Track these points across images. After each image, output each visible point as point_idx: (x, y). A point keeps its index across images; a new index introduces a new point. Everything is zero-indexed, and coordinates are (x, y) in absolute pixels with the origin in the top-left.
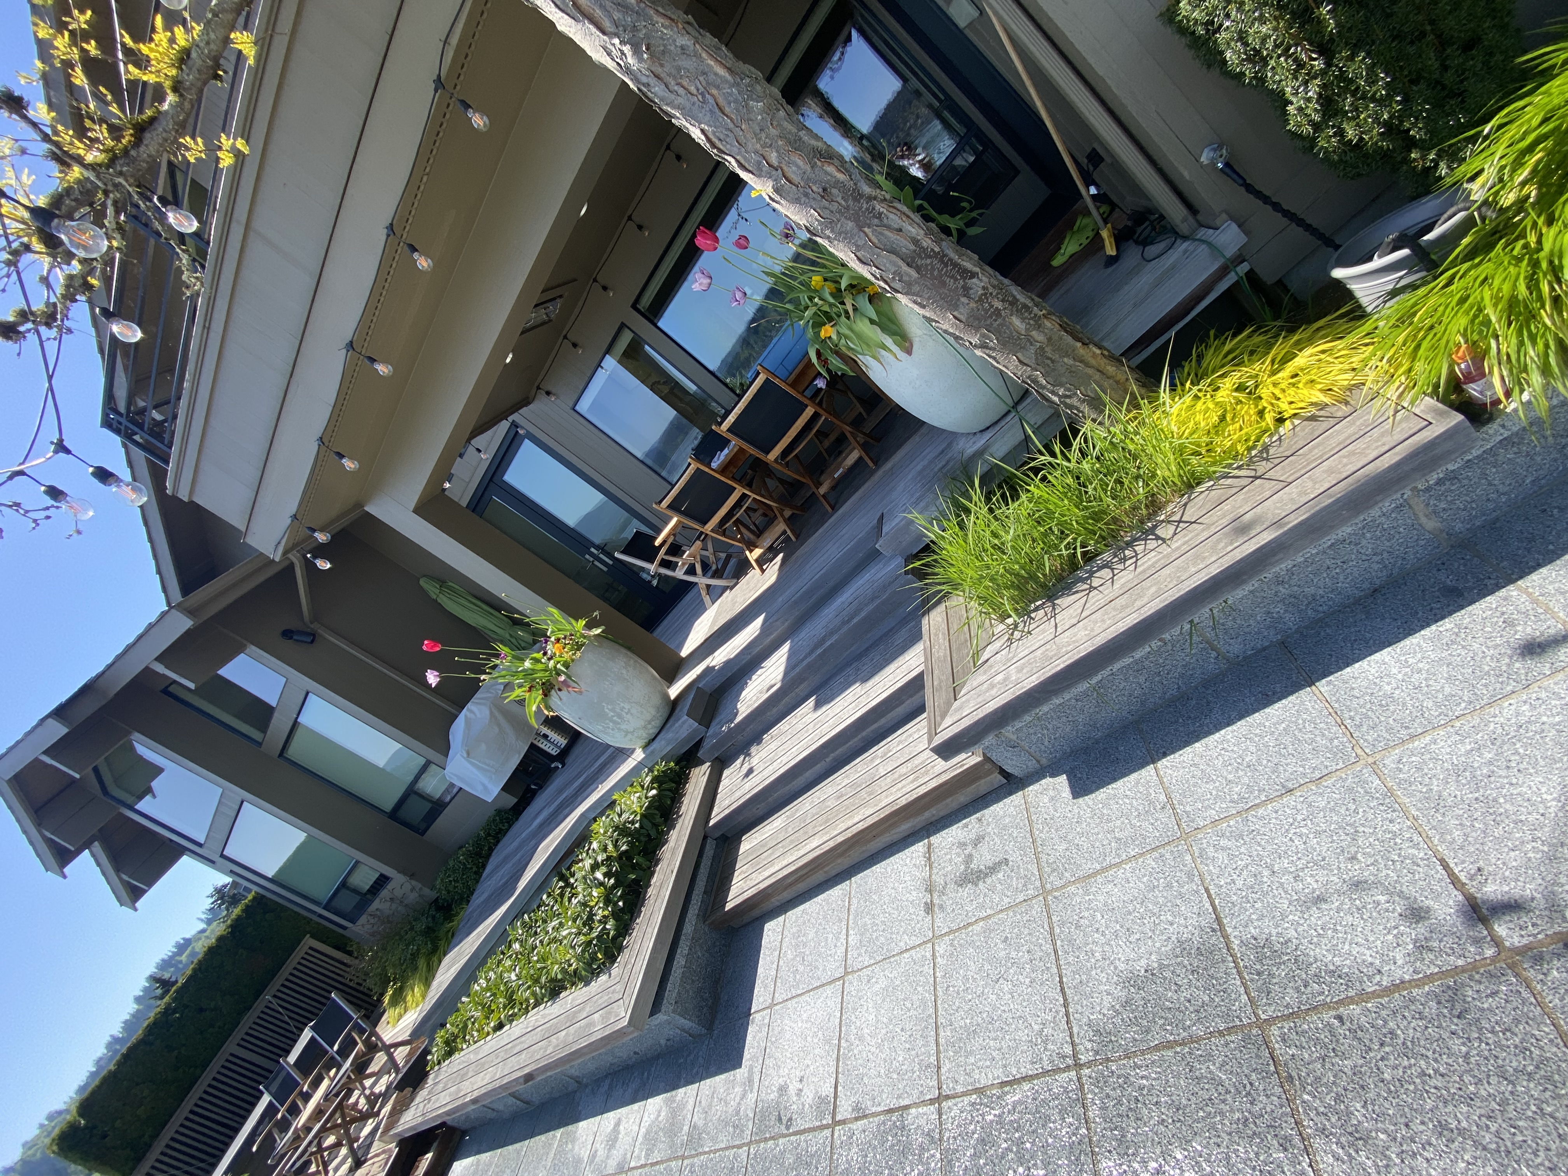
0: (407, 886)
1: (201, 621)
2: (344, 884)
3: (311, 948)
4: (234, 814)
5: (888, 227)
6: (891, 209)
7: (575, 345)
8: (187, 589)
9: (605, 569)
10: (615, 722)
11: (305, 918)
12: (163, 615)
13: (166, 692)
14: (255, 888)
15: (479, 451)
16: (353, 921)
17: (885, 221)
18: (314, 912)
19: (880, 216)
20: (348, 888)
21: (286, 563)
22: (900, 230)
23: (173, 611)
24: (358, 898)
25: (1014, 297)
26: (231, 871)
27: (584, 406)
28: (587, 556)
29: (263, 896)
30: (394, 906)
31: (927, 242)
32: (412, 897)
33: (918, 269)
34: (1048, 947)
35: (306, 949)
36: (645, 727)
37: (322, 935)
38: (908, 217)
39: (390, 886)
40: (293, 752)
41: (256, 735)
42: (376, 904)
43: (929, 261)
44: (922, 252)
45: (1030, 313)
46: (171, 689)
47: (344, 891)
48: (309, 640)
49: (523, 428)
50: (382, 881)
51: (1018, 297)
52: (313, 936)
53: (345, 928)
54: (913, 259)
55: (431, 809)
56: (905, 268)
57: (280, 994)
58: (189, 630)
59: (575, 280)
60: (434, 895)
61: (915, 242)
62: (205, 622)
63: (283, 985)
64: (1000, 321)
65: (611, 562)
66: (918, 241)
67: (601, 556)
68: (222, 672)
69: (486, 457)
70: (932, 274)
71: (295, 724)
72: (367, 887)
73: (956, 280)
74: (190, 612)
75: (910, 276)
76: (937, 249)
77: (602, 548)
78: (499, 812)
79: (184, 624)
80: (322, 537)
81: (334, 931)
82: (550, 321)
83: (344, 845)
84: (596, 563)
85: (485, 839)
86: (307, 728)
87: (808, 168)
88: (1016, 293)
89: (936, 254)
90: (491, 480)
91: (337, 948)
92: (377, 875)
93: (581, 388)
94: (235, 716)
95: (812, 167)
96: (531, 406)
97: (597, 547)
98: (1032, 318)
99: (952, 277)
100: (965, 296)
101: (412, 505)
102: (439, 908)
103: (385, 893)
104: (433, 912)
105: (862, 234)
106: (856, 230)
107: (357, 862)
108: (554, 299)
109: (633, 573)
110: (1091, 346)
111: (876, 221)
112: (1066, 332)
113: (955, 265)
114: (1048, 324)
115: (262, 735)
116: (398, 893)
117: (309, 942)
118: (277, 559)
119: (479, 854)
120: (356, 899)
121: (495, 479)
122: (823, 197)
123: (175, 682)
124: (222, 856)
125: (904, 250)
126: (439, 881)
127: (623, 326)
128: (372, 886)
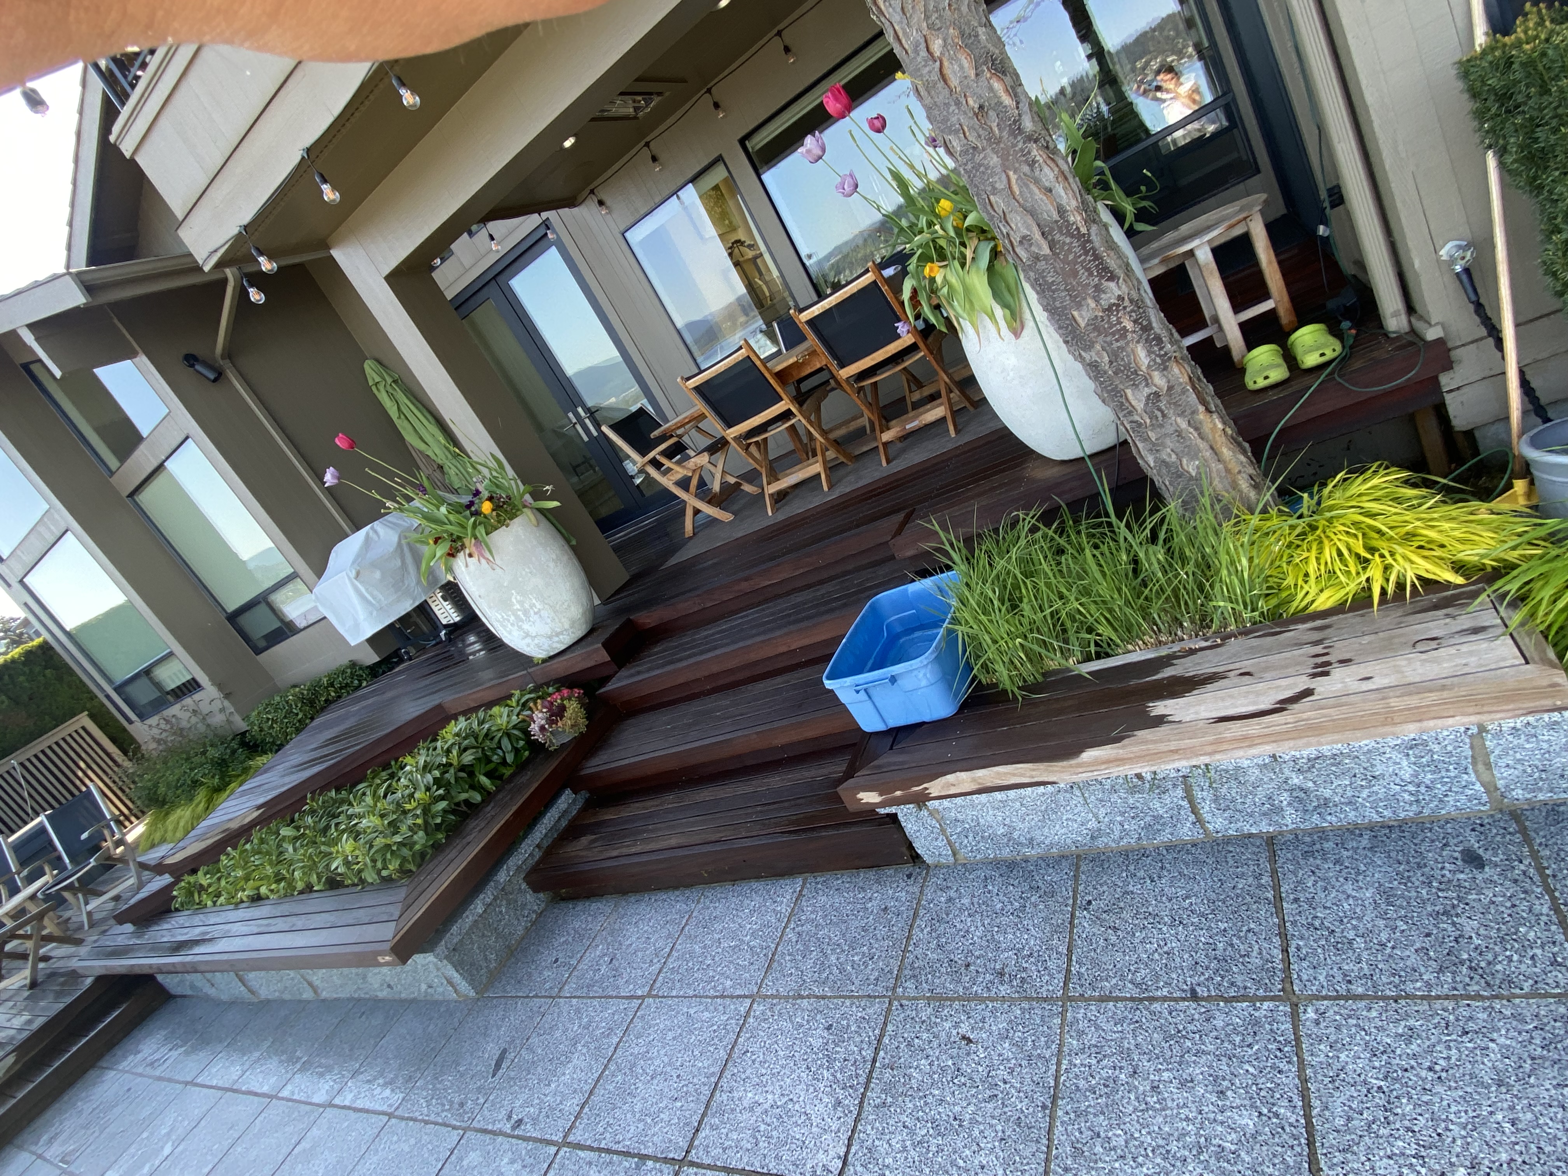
0: (217, 705)
1: (96, 303)
2: (147, 672)
3: (83, 728)
4: (52, 540)
5: (1037, 182)
6: (1049, 162)
7: (654, 159)
8: (95, 256)
9: (586, 439)
10: (517, 617)
11: (90, 692)
12: (56, 277)
13: (26, 367)
14: (45, 635)
15: (492, 238)
16: (142, 717)
17: (1037, 173)
18: (102, 690)
19: (1032, 164)
20: (151, 680)
21: (217, 276)
22: (1050, 191)
23: (67, 277)
24: (159, 694)
25: (1150, 323)
26: (26, 604)
27: (636, 236)
28: (571, 415)
29: (51, 648)
30: (194, 720)
31: (1076, 218)
32: (218, 719)
33: (1052, 245)
34: (868, 1053)
35: (77, 726)
36: (550, 637)
37: (102, 718)
38: (1066, 178)
39: (197, 696)
40: (146, 498)
41: (112, 462)
42: (175, 710)
43: (1068, 240)
44: (1066, 227)
45: (1161, 349)
46: (33, 367)
47: (144, 680)
48: (212, 377)
49: (554, 232)
50: (191, 686)
51: (1154, 325)
52: (92, 716)
53: (130, 722)
54: (1052, 230)
55: (279, 629)
56: (1037, 235)
57: (28, 764)
58: (77, 308)
59: (683, 81)
60: (242, 726)
61: (1061, 211)
62: (100, 307)
63: (36, 756)
64: (1121, 343)
65: (595, 434)
66: (1066, 211)
67: (587, 421)
68: (97, 371)
69: (498, 249)
70: (1066, 256)
71: (160, 467)
72: (173, 686)
73: (1091, 274)
74: (89, 288)
75: (1040, 248)
76: (1084, 230)
77: (592, 413)
78: (353, 664)
79: (76, 298)
80: (266, 265)
81: (117, 721)
82: (635, 118)
83: (163, 627)
84: (578, 427)
85: (326, 688)
86: (171, 476)
87: (972, 73)
88: (1153, 319)
89: (1080, 236)
90: (494, 278)
91: (114, 740)
92: (189, 677)
93: (643, 212)
94: (98, 430)
95: (977, 75)
96: (575, 210)
97: (588, 410)
98: (1160, 356)
99: (1088, 270)
100: (1094, 298)
101: (387, 270)
102: (244, 744)
103: (188, 701)
104: (234, 744)
105: (1004, 176)
106: (998, 170)
107: (171, 654)
108: (651, 94)
109: (618, 457)
110: (1215, 416)
111: (1026, 169)
112: (1194, 388)
113: (1097, 257)
114: (1176, 370)
115: (118, 464)
116: (205, 708)
117: (84, 720)
118: (206, 269)
119: (312, 703)
120: (155, 694)
121: (500, 279)
122: (976, 115)
123: (40, 361)
124: (21, 582)
125: (1045, 216)
126: (254, 713)
127: (719, 159)
128: (178, 687)
